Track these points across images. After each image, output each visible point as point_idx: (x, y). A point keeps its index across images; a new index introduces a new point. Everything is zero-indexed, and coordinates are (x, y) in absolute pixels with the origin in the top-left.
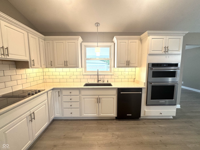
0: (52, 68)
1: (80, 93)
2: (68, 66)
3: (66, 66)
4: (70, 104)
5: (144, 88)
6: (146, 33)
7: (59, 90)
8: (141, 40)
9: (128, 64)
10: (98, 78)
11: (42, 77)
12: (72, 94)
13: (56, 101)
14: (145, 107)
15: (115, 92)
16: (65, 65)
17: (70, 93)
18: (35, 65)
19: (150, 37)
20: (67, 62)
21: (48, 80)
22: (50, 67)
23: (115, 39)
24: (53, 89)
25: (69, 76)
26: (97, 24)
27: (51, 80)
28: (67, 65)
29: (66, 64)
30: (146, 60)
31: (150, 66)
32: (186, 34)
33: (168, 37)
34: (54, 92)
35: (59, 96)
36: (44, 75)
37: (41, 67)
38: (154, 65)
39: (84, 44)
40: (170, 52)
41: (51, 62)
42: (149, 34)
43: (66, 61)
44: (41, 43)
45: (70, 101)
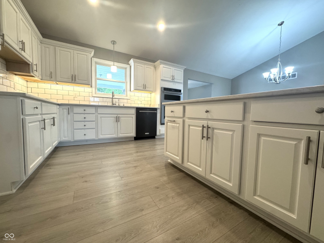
1: (96, 111)
2: (76, 82)
4: (83, 123)
5: (159, 108)
6: (159, 61)
7: (69, 107)
8: (155, 67)
9: (144, 88)
10: (113, 102)
12: (86, 112)
13: (64, 121)
14: (160, 125)
15: (134, 111)
17: (85, 110)
19: (162, 66)
23: (132, 62)
25: (73, 97)
26: (114, 42)
28: (75, 80)
29: (73, 79)
30: (160, 85)
31: (163, 89)
32: (185, 69)
33: (174, 68)
34: (61, 109)
35: (69, 113)
38: (165, 89)
39: (95, 60)
40: (175, 80)
41: (51, 73)
42: (161, 63)
43: (74, 75)
45: (84, 120)
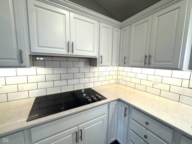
0: (126, 66)
2: (151, 66)
3: (147, 65)
7: (127, 106)
11: (115, 77)
16: (145, 63)
18: (103, 62)
20: (150, 56)
21: (121, 82)
22: (123, 65)
24: (119, 100)
25: (152, 83)
27: (124, 83)
28: (149, 63)
29: (147, 62)
34: (120, 104)
35: (125, 115)
36: (118, 74)
37: (112, 65)
41: (125, 58)
43: (148, 55)
44: (116, 34)
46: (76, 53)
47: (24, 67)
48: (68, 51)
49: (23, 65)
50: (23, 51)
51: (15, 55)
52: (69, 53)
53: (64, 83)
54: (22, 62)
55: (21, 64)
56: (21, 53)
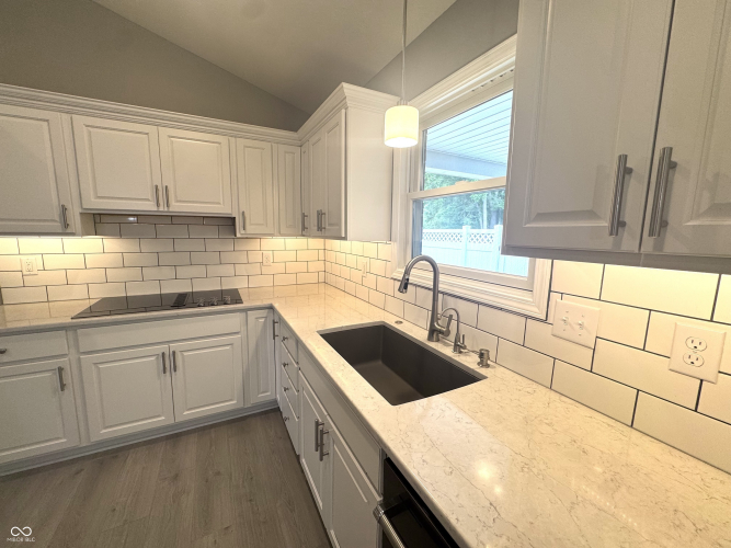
2: (326, 233)
35: (275, 336)
41: (304, 216)
46: (177, 207)
47: (73, 234)
48: (158, 205)
49: (69, 231)
50: (69, 206)
51: (56, 215)
52: (161, 209)
53: (167, 272)
54: (66, 225)
55: (65, 230)
56: (64, 209)
